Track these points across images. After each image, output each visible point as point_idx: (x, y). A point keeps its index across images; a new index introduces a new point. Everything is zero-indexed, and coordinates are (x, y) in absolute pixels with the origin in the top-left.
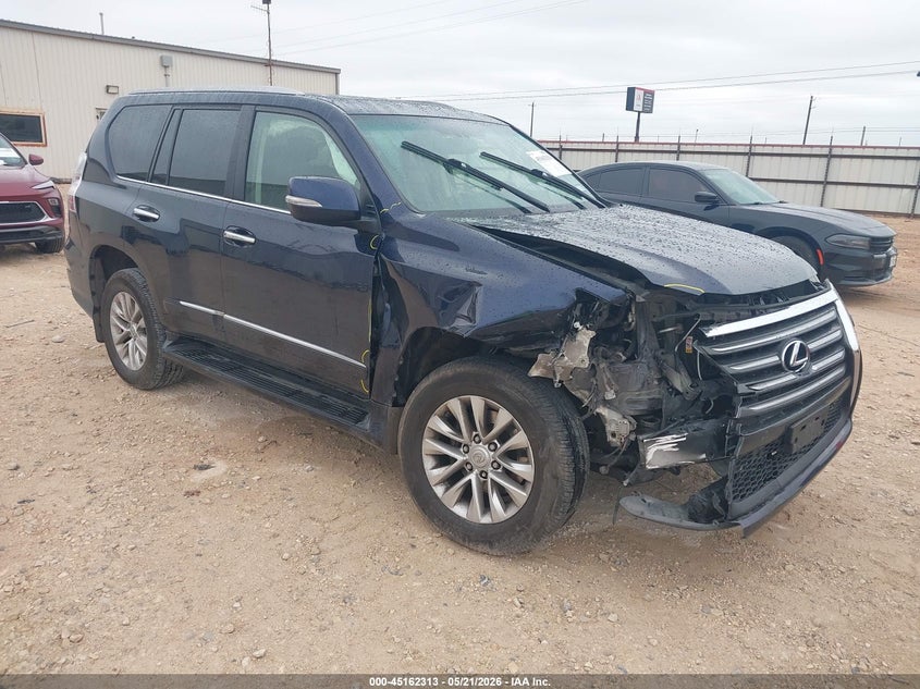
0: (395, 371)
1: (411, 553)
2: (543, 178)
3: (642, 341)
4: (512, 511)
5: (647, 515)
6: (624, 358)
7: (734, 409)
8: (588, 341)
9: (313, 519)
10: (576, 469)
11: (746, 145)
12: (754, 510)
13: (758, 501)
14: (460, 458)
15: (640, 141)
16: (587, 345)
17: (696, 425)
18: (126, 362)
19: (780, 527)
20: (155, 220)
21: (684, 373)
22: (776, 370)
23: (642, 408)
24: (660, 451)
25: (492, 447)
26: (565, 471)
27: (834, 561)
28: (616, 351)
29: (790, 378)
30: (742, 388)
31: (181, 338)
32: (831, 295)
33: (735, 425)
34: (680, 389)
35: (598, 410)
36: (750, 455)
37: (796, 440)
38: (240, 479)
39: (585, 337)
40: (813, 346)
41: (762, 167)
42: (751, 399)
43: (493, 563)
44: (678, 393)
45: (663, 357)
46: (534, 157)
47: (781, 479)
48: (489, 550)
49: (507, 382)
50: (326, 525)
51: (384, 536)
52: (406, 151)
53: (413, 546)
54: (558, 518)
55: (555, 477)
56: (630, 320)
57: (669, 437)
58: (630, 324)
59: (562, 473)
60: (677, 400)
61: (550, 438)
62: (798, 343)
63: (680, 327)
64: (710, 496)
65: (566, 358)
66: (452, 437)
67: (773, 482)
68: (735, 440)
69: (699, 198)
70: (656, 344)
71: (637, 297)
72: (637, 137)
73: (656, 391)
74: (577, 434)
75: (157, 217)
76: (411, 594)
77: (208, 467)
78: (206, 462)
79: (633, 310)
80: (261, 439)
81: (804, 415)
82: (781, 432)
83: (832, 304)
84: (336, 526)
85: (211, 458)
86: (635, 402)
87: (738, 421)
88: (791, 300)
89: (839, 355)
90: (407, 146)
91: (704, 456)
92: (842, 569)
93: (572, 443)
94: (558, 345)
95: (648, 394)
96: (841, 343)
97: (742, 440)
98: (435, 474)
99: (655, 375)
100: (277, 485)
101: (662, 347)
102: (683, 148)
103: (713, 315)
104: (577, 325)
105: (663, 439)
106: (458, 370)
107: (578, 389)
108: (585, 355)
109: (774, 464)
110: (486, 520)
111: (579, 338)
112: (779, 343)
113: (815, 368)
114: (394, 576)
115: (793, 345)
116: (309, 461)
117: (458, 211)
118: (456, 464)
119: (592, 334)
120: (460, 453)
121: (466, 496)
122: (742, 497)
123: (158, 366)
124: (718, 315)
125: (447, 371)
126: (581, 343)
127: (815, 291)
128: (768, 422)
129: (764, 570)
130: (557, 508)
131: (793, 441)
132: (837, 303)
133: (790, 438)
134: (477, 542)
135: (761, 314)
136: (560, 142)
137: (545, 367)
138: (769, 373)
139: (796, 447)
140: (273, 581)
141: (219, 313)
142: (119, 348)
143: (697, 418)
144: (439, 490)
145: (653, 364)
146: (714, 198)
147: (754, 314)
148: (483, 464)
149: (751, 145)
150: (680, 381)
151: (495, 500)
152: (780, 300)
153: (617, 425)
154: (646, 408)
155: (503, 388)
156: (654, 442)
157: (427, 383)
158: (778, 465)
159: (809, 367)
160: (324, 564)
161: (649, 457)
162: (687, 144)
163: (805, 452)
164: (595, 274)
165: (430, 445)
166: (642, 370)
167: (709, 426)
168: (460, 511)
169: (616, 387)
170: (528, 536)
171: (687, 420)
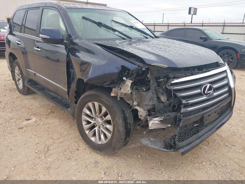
0: (74, 93)
1: (77, 152)
2: (134, 29)
3: (151, 84)
4: (107, 141)
5: (149, 145)
6: (145, 90)
7: (181, 109)
8: (130, 84)
9: (51, 138)
10: (126, 128)
11: (223, 23)
12: (187, 145)
13: (189, 142)
14: (93, 122)
15: (192, 23)
16: (130, 85)
17: (168, 114)
18: (19, 86)
19: (205, 147)
20: (20, 44)
21: (165, 95)
22: (200, 95)
23: (149, 107)
24: (154, 123)
25: (102, 119)
26: (122, 129)
27: (221, 162)
28: (143, 87)
29: (205, 98)
30: (184, 102)
31: (30, 80)
32: (226, 68)
33: (181, 115)
34: (163, 101)
35: (135, 108)
36: (186, 126)
37: (206, 120)
38: (37, 124)
39: (129, 83)
40: (215, 86)
41: (227, 30)
42: (187, 106)
43: (101, 157)
44: (163, 102)
45: (158, 90)
46: (133, 22)
47: (200, 134)
48: (100, 153)
49: (104, 98)
50: (55, 141)
51: (70, 146)
52: (83, 19)
53: (78, 150)
54: (120, 144)
55: (118, 131)
56: (148, 77)
57: (157, 118)
58: (148, 78)
59: (121, 129)
60: (162, 105)
61: (117, 117)
62: (208, 85)
63: (165, 79)
64: (171, 140)
65: (122, 90)
66: (90, 115)
67: (196, 135)
68: (180, 120)
69: (201, 38)
70: (156, 85)
71: (143, 68)
72: (191, 22)
73: (155, 102)
74: (128, 116)
75: (20, 43)
76: (70, 168)
77: (29, 120)
78: (30, 118)
79: (149, 73)
80: (49, 111)
81: (210, 111)
82: (200, 117)
83: (225, 71)
84: (57, 141)
85: (32, 117)
86: (147, 105)
87: (182, 113)
88: (209, 70)
89: (226, 89)
90: (84, 18)
91: (170, 125)
92: (223, 165)
93: (125, 119)
94: (119, 86)
95: (153, 102)
96: (228, 85)
97: (182, 120)
98: (86, 126)
99: (155, 96)
100: (47, 126)
101: (158, 86)
102: (204, 25)
103: (175, 75)
104: (124, 78)
105: (155, 119)
106: (90, 93)
107: (128, 100)
108: (129, 89)
109: (198, 128)
110: (100, 143)
111: (127, 83)
112: (201, 85)
113: (215, 94)
114: (68, 160)
115: (207, 86)
116: (60, 118)
117: (97, 39)
118: (91, 124)
119: (131, 81)
120: (93, 120)
121: (94, 135)
122: (182, 141)
123: (25, 88)
124: (177, 75)
125: (87, 93)
126: (128, 85)
127: (220, 66)
128: (195, 114)
129: (195, 164)
130: (119, 141)
131: (204, 120)
132: (227, 71)
133: (203, 119)
134: (97, 150)
135: (195, 74)
136: (168, 24)
137: (115, 93)
138: (197, 96)
139: (206, 123)
140: (29, 160)
141: (36, 73)
142: (18, 82)
143: (169, 111)
144: (87, 132)
145: (154, 92)
146: (206, 38)
147: (192, 75)
148: (99, 124)
149: (224, 23)
150: (163, 98)
151: (102, 136)
152: (204, 70)
153: (142, 113)
154: (151, 107)
155: (103, 100)
156: (152, 120)
157: (82, 97)
158: (199, 129)
159: (213, 94)
160: (47, 155)
161: (150, 125)
162: (205, 23)
163: (211, 124)
164: (129, 60)
165: (84, 117)
166: (150, 94)
167: (173, 114)
168: (93, 139)
169: (138, 100)
170: (111, 149)
171: (165, 112)
